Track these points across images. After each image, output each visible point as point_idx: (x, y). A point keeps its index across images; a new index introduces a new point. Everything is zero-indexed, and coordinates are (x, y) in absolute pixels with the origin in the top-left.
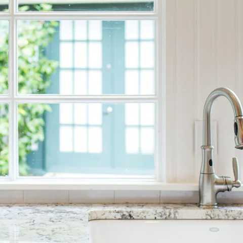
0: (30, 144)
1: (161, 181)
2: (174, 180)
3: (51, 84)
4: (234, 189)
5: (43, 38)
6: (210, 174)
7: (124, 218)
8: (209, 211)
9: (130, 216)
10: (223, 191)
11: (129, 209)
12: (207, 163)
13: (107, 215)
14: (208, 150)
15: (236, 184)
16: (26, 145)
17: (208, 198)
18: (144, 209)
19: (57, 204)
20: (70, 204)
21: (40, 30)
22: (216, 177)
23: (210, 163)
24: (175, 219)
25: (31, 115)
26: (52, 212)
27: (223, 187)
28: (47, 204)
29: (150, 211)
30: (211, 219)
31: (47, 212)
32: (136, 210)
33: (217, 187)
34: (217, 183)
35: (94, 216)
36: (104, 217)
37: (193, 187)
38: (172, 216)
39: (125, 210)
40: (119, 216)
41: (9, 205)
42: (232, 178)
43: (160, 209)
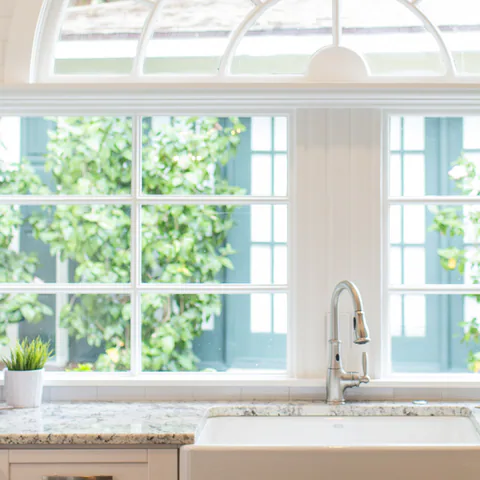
0: (201, 321)
1: (292, 377)
2: (305, 376)
3: (235, 224)
4: (362, 385)
5: (220, 152)
6: (336, 369)
7: (246, 414)
8: (334, 408)
9: (253, 412)
10: (351, 387)
11: (252, 406)
12: (334, 358)
13: (230, 412)
14: (335, 344)
15: (364, 380)
16: (194, 322)
17: (335, 394)
18: (269, 405)
19: (180, 401)
20: (195, 400)
21: (214, 141)
22: (343, 372)
23: (337, 357)
24: (299, 415)
25: (202, 275)
26: (171, 408)
27: (349, 382)
28: (170, 401)
29: (274, 408)
30: (336, 415)
31: (167, 408)
32: (259, 407)
33: (344, 383)
34: (343, 379)
35: (216, 413)
36: (226, 414)
37: (321, 383)
38: (296, 412)
39: (248, 406)
40: (241, 413)
41: (129, 402)
42: (360, 374)
43: (284, 406)
